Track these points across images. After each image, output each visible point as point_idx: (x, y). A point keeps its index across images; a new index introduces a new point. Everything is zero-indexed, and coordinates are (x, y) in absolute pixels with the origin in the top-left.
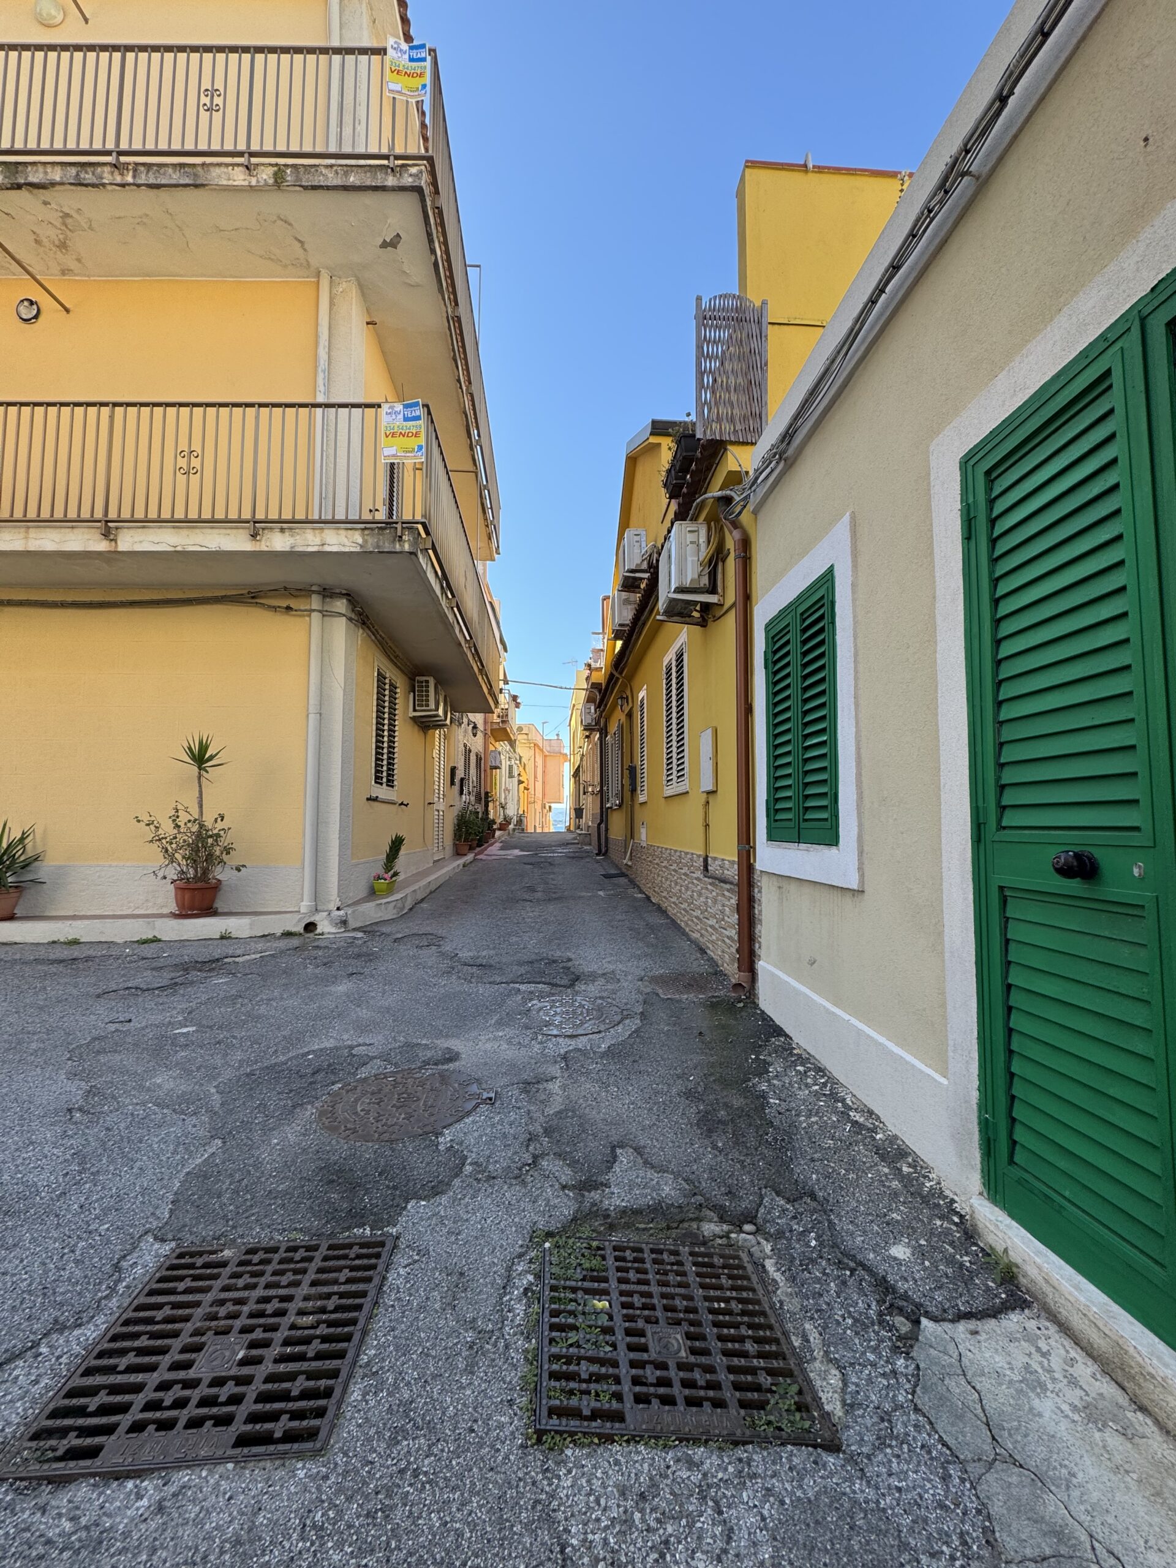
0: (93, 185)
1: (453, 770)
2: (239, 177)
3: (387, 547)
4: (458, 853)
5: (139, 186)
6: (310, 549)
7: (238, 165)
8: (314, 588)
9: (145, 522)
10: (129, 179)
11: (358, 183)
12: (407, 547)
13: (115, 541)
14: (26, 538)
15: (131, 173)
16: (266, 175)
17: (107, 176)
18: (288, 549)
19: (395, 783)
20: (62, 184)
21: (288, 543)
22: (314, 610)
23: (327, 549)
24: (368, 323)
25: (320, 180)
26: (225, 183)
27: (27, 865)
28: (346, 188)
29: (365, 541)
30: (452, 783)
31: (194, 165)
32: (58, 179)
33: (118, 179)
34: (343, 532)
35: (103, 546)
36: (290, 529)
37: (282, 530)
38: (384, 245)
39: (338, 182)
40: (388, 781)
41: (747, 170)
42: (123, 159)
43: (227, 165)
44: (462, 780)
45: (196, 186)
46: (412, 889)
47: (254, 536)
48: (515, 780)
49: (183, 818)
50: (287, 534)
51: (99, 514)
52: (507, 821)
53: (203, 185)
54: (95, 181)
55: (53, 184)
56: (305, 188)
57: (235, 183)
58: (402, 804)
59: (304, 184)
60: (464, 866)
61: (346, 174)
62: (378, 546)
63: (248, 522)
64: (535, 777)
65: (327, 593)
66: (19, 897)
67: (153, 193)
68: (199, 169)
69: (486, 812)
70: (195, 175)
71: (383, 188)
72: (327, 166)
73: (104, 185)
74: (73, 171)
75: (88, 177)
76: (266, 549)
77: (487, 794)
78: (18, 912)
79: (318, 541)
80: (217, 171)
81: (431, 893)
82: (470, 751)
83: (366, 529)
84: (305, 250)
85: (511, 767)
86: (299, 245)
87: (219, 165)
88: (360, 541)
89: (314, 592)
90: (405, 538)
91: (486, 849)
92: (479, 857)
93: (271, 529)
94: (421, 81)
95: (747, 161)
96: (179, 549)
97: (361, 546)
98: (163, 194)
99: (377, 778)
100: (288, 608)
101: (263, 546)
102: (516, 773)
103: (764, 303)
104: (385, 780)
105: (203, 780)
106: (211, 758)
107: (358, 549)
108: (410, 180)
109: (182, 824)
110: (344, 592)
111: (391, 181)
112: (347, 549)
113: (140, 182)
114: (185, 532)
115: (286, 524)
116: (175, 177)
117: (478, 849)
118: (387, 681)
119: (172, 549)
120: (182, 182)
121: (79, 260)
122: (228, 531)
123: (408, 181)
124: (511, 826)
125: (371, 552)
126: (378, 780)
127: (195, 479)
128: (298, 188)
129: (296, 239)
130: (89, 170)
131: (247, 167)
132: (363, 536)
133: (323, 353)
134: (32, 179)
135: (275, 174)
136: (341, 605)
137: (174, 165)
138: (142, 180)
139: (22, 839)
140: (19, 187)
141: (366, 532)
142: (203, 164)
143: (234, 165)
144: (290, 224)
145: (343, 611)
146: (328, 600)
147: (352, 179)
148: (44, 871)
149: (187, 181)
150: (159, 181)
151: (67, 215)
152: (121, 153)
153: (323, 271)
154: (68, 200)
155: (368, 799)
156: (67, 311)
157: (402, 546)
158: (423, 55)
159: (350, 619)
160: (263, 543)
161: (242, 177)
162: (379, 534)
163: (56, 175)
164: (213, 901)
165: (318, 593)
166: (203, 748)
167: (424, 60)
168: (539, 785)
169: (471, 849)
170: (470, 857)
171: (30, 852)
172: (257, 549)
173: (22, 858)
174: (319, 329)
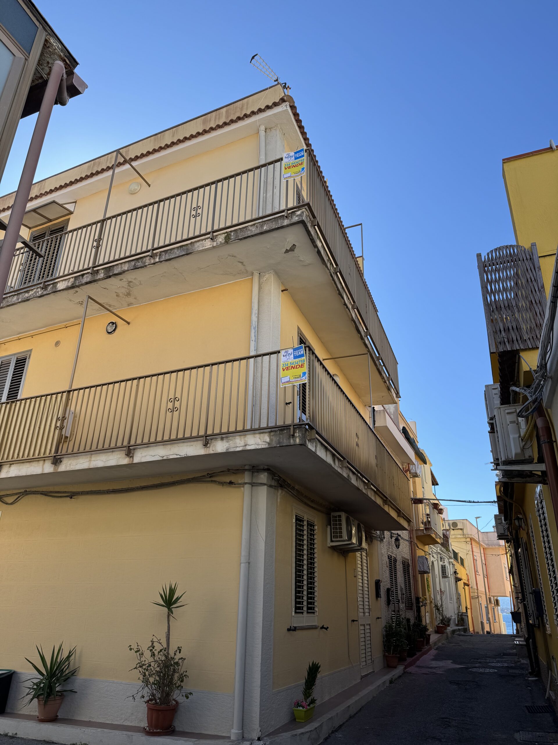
0: (141, 267)
1: (378, 583)
2: (208, 244)
3: (285, 442)
4: (389, 666)
5: (161, 262)
6: (238, 449)
7: (208, 238)
8: (247, 467)
9: (148, 445)
10: (157, 260)
11: (268, 229)
12: (298, 441)
13: (132, 457)
14: (90, 461)
15: (158, 257)
16: (221, 239)
17: (147, 261)
18: (224, 451)
19: (316, 609)
20: (128, 270)
21: (225, 447)
22: (246, 483)
23: (248, 448)
24: (282, 291)
25: (249, 233)
26: (201, 249)
27: (68, 678)
28: (261, 233)
29: (271, 440)
30: (378, 595)
31: (187, 245)
32: (126, 269)
33: (152, 261)
34: (257, 436)
35: (125, 461)
36: (227, 437)
37: (222, 439)
38: (287, 251)
39: (258, 231)
40: (308, 608)
41: (505, 165)
42: (154, 252)
43: (202, 240)
44: (388, 590)
45: (187, 254)
46: (328, 716)
47: (206, 445)
48: (452, 580)
49: (158, 647)
50: (225, 441)
51: (125, 443)
52: (446, 622)
53: (191, 253)
54: (142, 265)
55: (124, 272)
56: (241, 239)
57: (206, 248)
58: (323, 627)
59: (240, 238)
60: (391, 682)
61: (262, 226)
62: (279, 443)
63: (203, 437)
64: (476, 571)
65: (255, 469)
66: (61, 703)
67: (168, 263)
68: (189, 246)
69: (419, 618)
70: (187, 249)
71: (282, 227)
72: (252, 226)
73: (146, 266)
74: (133, 263)
75: (139, 264)
76: (212, 452)
77: (418, 599)
78: (60, 715)
79: (242, 443)
80: (198, 244)
81: (351, 717)
82: (395, 560)
83: (271, 431)
84: (244, 265)
85: (443, 568)
86: (240, 264)
87: (198, 241)
88: (268, 440)
89: (246, 470)
90: (297, 434)
91: (418, 659)
92: (409, 670)
93: (216, 438)
94: (302, 166)
95: (503, 160)
96: (165, 458)
97: (269, 444)
98: (171, 262)
99: (297, 608)
100: (231, 483)
101: (211, 450)
102: (450, 571)
103: (533, 245)
104: (305, 609)
105: (171, 618)
106: (178, 599)
107: (267, 446)
108: (297, 218)
109: (156, 653)
110: (266, 467)
111: (286, 222)
112: (260, 447)
113: (162, 260)
114: (169, 447)
115: (224, 436)
116: (178, 253)
117: (409, 660)
118: (305, 523)
119: (161, 459)
120: (181, 254)
121: (135, 298)
122: (192, 443)
123: (295, 219)
124: (449, 629)
125: (275, 447)
126: (298, 609)
127: (176, 414)
128: (237, 241)
129: (239, 262)
130: (140, 261)
131: (211, 239)
132: (270, 436)
133: (254, 318)
134: (116, 272)
135: (225, 238)
136: (263, 477)
137: (178, 248)
138: (163, 258)
139: (69, 657)
140: (110, 277)
141: (272, 434)
142: (191, 243)
143: (205, 239)
144: (235, 257)
145: (265, 481)
146: (256, 474)
147: (265, 228)
148: (77, 683)
149: (183, 253)
150: (170, 257)
151: (130, 282)
152: (153, 250)
153: (255, 272)
154: (130, 276)
155: (289, 630)
156: (129, 323)
157: (295, 441)
158: (302, 154)
159: (271, 486)
160: (211, 448)
161: (209, 243)
162: (280, 434)
163: (126, 267)
164: (172, 720)
165: (249, 470)
166: (172, 591)
167: (303, 156)
168: (480, 578)
169: (401, 660)
170: (400, 669)
171: (72, 668)
172: (207, 453)
173: (67, 672)
174: (253, 305)
